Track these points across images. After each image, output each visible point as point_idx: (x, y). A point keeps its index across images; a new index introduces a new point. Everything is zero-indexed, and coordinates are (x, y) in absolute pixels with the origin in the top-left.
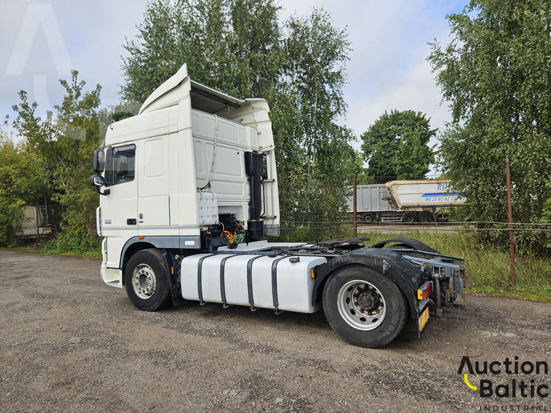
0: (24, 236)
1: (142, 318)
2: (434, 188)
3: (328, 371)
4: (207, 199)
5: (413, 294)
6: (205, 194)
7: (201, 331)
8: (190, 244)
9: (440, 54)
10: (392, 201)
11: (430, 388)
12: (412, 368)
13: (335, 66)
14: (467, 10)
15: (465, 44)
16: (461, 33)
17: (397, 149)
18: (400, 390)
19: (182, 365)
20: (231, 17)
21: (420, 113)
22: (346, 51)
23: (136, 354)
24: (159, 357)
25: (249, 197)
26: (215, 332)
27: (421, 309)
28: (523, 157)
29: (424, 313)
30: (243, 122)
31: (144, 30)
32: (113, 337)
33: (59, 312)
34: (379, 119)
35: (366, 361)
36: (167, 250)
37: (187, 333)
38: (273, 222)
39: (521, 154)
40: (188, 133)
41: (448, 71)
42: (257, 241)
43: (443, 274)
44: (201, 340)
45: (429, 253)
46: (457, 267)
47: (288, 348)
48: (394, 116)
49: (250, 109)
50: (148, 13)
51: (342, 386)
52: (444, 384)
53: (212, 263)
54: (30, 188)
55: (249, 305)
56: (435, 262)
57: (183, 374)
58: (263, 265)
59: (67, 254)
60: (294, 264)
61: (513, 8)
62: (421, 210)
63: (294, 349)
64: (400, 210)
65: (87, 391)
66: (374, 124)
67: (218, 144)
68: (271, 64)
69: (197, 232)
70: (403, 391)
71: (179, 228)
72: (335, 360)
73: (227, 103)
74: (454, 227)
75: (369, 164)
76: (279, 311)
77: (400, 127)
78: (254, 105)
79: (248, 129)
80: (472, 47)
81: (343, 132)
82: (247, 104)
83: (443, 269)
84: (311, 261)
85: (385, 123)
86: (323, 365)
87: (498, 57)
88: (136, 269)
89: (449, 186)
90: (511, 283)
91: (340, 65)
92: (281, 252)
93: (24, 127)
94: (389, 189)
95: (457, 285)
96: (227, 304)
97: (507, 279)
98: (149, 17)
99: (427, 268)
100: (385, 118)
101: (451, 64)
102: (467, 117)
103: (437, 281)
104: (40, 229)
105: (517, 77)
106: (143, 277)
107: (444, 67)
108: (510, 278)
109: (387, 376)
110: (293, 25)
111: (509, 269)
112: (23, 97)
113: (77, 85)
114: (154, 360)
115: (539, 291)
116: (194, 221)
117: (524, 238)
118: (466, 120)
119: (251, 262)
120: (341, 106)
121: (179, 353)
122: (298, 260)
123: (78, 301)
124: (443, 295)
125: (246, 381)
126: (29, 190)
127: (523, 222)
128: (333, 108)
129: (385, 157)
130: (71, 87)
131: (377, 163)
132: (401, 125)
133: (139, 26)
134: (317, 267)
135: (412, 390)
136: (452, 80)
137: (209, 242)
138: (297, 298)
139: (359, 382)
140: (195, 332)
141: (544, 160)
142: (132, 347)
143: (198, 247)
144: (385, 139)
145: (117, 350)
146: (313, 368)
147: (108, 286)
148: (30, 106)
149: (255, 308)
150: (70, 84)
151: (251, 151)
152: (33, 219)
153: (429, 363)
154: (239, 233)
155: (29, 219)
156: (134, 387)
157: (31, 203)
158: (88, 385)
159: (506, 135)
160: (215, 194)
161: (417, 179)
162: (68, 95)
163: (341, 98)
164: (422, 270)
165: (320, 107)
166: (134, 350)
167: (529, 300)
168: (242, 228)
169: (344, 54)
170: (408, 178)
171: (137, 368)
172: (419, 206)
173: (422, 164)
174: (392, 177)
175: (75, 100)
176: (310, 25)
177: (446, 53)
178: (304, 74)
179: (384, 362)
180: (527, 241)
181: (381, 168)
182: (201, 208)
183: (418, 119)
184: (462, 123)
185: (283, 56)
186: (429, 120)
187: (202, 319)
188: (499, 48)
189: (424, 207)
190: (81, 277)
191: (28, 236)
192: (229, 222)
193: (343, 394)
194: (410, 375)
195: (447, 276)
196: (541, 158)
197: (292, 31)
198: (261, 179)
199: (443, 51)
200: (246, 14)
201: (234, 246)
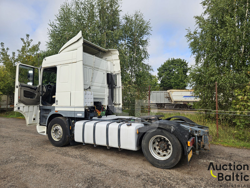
0: (1, 109)
1: (47, 148)
2: (188, 94)
3: (126, 176)
4: (88, 94)
5: (185, 143)
6: (88, 92)
7: (72, 155)
8: (80, 115)
9: (190, 34)
10: (169, 98)
11: (170, 185)
12: (165, 175)
13: (145, 38)
14: (203, 15)
15: (201, 30)
16: (200, 25)
17: (173, 75)
18: (157, 185)
19: (59, 171)
20: (98, 13)
21: (184, 60)
22: (150, 31)
23: (39, 165)
24: (50, 167)
25: (108, 94)
26: (79, 156)
27: (189, 151)
28: (224, 81)
29: (190, 152)
30: (107, 60)
31: (58, 17)
32: (30, 157)
33: (9, 144)
34: (166, 62)
35: (144, 171)
36: (69, 118)
37: (65, 156)
38: (119, 106)
39: (224, 80)
40: (81, 63)
41: (194, 42)
42: (111, 115)
43: (199, 134)
44: (71, 160)
45: (192, 124)
46: (206, 131)
47: (110, 165)
48: (173, 61)
49: (110, 54)
50: (61, 10)
51: (131, 183)
52: (178, 183)
53: (90, 125)
54: (5, 87)
55: (106, 145)
56: (196, 128)
57: (59, 176)
58: (114, 126)
59: (19, 118)
60: (129, 127)
61: (223, 15)
62: (183, 103)
63: (113, 165)
64: (173, 103)
65: (13, 182)
66: (164, 64)
67: (95, 69)
68: (116, 35)
69: (83, 110)
70: (158, 186)
71: (75, 107)
72: (130, 171)
73: (100, 50)
74: (194, 111)
75: (161, 81)
76: (121, 149)
77: (175, 66)
78: (112, 52)
79: (109, 63)
80: (204, 31)
81: (147, 67)
82: (109, 51)
83: (199, 132)
84: (136, 125)
85: (168, 64)
86: (125, 173)
87: (216, 37)
88: (54, 126)
89: (193, 93)
90: (216, 138)
91: (147, 37)
92: (123, 120)
93: (3, 59)
94: (168, 93)
95: (206, 139)
96: (96, 145)
97: (215, 136)
98: (61, 12)
99: (192, 131)
100: (169, 61)
101: (195, 38)
102: (202, 62)
103: (197, 137)
104: (8, 106)
105: (224, 46)
106: (56, 130)
107: (193, 40)
108: (216, 135)
109: (152, 179)
110: (126, 19)
111: (216, 131)
112: (2, 46)
113: (29, 41)
114: (47, 168)
115: (228, 142)
116: (82, 104)
117: (225, 118)
118: (201, 64)
119: (108, 125)
120: (146, 55)
121: (59, 165)
122: (131, 125)
123: (19, 139)
124: (199, 144)
125: (88, 179)
126: (4, 88)
127: (225, 110)
128: (143, 56)
129: (168, 79)
130: (25, 42)
131: (164, 81)
132: (176, 65)
133: (56, 15)
134: (139, 128)
135: (162, 186)
136: (195, 46)
137: (89, 115)
138: (130, 143)
139: (139, 181)
140: (69, 156)
141: (234, 83)
142: (39, 162)
143: (83, 117)
144: (168, 71)
145: (31, 163)
146: (120, 174)
147: (39, 134)
148: (6, 49)
149: (109, 147)
150: (25, 40)
151: (110, 73)
152: (6, 101)
153: (173, 173)
154: (103, 111)
155: (3, 101)
156: (35, 181)
157: (5, 94)
158: (14, 179)
159: (217, 71)
160: (92, 92)
161: (181, 89)
162: (24, 45)
163: (146, 52)
164: (190, 131)
165: (137, 55)
166: (39, 163)
167: (223, 146)
168: (104, 109)
169: (148, 32)
170: (177, 89)
171: (38, 172)
172: (181, 102)
173: (184, 83)
174: (171, 88)
175: (27, 48)
176: (134, 19)
177: (193, 34)
178: (131, 40)
179: (152, 172)
180: (226, 119)
181: (166, 84)
182: (86, 98)
183: (183, 63)
184: (200, 65)
185: (121, 32)
186: (188, 63)
187: (74, 150)
188: (216, 32)
189: (184, 102)
190: (23, 129)
191: (3, 109)
192: (98, 106)
193: (131, 186)
194: (163, 179)
195: (201, 135)
196: (232, 82)
197: (126, 21)
198: (114, 86)
199: (192, 33)
200: (105, 13)
201: (100, 117)
